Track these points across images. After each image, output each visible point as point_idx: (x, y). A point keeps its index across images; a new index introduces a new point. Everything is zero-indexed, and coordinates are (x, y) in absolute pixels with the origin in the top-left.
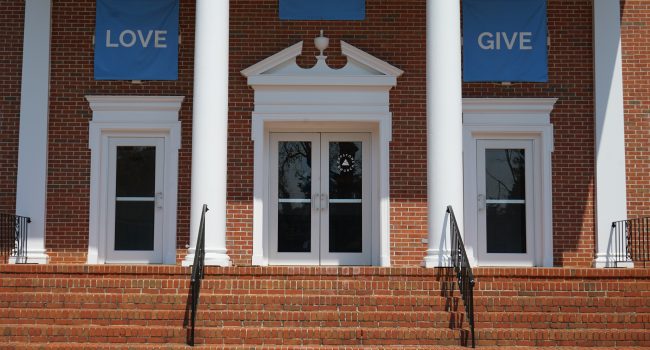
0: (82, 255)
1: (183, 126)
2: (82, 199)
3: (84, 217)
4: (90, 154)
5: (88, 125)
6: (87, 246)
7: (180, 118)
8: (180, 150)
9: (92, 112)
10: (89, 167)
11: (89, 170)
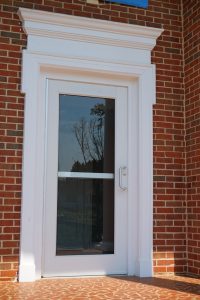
0: (9, 266)
1: (157, 72)
2: (8, 174)
3: (13, 202)
4: (22, 101)
5: (20, 55)
6: (17, 251)
7: (153, 61)
8: (154, 106)
9: (25, 36)
10: (22, 121)
11: (22, 127)
